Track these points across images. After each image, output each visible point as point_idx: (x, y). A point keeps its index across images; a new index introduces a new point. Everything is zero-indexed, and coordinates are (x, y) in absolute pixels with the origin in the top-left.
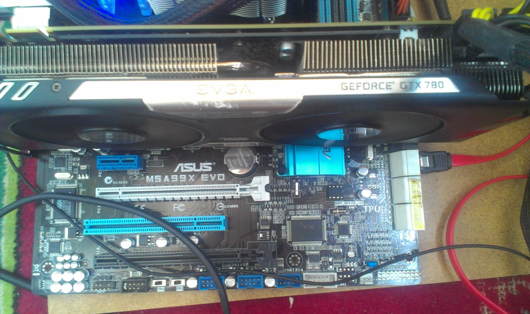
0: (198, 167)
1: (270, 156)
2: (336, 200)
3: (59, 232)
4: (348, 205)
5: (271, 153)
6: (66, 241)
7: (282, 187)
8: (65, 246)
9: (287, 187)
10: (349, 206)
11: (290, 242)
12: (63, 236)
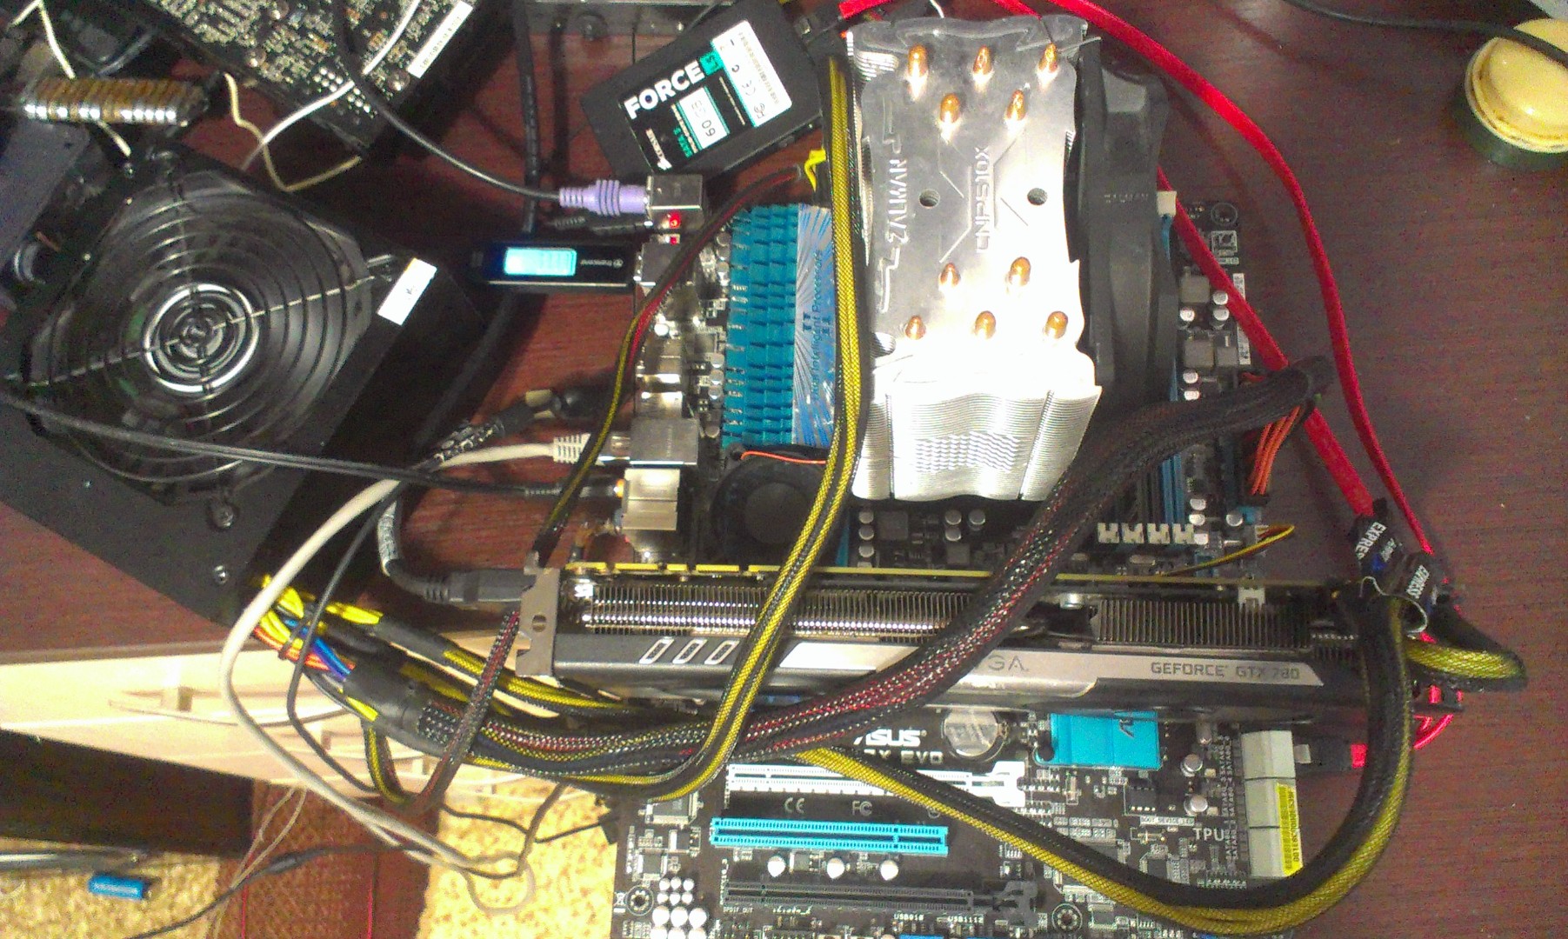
0: (895, 737)
1: (1023, 725)
2: (1143, 813)
3: (661, 838)
4: (1166, 824)
5: (1026, 721)
6: (671, 855)
7: (1046, 784)
8: (669, 863)
9: (1054, 784)
10: (1167, 826)
11: (1059, 886)
12: (666, 844)
